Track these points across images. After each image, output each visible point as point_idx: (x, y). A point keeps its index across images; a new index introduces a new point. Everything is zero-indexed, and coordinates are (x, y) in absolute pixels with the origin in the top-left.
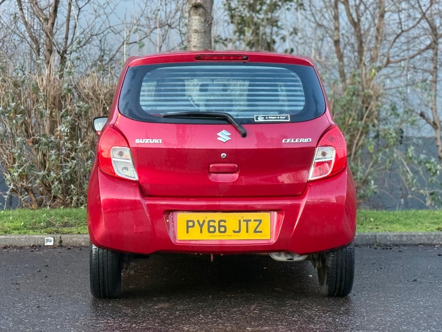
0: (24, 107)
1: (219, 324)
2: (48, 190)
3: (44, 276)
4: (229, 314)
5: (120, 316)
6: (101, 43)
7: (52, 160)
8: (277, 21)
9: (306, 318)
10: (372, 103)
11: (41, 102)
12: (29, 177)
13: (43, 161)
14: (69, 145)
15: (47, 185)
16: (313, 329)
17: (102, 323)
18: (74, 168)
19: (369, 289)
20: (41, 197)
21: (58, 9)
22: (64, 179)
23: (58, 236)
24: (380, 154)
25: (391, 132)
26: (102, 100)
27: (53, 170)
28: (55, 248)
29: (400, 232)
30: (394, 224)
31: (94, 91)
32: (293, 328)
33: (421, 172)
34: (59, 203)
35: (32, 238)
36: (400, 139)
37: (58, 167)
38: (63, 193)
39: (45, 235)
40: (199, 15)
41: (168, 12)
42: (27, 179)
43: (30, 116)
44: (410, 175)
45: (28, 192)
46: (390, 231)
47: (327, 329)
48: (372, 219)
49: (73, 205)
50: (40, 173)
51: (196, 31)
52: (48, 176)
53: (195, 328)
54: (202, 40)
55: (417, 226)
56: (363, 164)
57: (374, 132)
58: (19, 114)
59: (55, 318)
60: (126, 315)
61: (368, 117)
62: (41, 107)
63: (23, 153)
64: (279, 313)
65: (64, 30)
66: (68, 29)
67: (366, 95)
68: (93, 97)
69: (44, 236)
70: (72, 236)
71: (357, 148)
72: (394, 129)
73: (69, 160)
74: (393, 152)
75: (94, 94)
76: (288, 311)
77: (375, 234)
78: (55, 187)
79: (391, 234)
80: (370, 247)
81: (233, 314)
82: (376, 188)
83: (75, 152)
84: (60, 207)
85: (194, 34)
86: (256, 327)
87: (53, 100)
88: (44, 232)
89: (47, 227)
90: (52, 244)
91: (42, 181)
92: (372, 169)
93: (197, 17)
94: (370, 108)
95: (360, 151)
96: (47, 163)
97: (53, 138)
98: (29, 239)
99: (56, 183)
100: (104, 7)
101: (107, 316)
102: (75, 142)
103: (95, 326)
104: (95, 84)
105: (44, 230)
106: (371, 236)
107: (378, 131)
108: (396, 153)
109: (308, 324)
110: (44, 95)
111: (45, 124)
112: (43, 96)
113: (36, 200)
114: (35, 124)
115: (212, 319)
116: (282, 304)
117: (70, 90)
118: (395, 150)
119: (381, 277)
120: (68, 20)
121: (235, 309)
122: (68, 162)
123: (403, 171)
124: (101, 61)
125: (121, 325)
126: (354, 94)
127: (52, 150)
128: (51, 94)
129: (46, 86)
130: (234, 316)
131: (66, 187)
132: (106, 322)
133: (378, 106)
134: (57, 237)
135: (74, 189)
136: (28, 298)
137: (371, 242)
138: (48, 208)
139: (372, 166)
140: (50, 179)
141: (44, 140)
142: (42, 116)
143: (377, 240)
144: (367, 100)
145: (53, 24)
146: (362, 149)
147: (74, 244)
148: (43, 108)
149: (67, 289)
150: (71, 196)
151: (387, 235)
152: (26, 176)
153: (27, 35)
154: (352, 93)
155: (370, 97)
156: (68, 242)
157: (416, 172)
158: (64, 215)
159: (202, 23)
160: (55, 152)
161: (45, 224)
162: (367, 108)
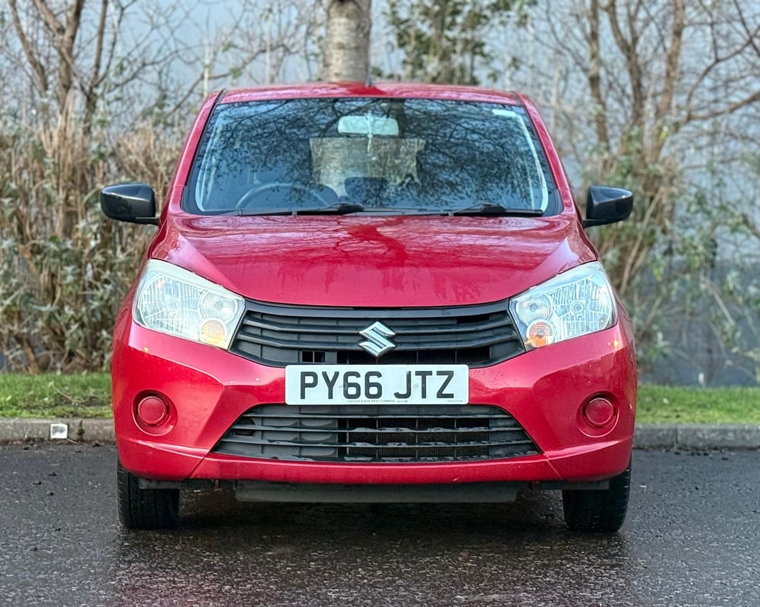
0: (16, 184)
1: (399, 586)
2: (59, 341)
3: (48, 492)
4: (416, 568)
5: (198, 570)
6: (160, 77)
7: (68, 285)
8: (481, 45)
9: (571, 577)
10: (662, 189)
11: (49, 176)
12: (22, 315)
13: (50, 287)
14: (99, 258)
15: (58, 331)
16: (590, 600)
17: (163, 582)
18: (108, 301)
19: (683, 526)
20: (45, 352)
21: (84, 12)
22: (90, 321)
23: (77, 421)
24: (675, 284)
25: (695, 243)
26: (162, 176)
27: (68, 303)
28: (70, 443)
29: (722, 424)
30: (709, 409)
31: (147, 159)
32: (550, 596)
33: (750, 320)
34: (79, 364)
35: (27, 424)
36: (711, 256)
37: (78, 297)
38: (86, 347)
39: (52, 419)
40: (348, 16)
41: (284, 25)
42: (20, 319)
43: (27, 203)
44: (730, 324)
45: (22, 344)
46: (703, 422)
47: (617, 600)
48: (666, 401)
49: (104, 368)
50: (43, 309)
51: (341, 46)
52: (60, 314)
53: (352, 594)
54: (352, 63)
55: (751, 414)
56: (643, 301)
57: (664, 242)
58: (7, 197)
59: (67, 571)
60: (210, 567)
61: (654, 215)
62: (48, 186)
63: (13, 271)
64: (517, 569)
65: (92, 50)
66: (100, 50)
67: (651, 175)
68: (146, 169)
69: (49, 422)
70: (104, 422)
71: (633, 272)
72: (702, 238)
73: (99, 284)
74: (698, 280)
75: (146, 163)
76: (533, 565)
77: (674, 427)
78: (71, 334)
79: (706, 428)
80: (667, 451)
81: (424, 569)
82: (666, 347)
83: (111, 270)
84: (79, 373)
85: (338, 51)
86: (474, 593)
87: (70, 173)
88: (50, 414)
89: (56, 405)
90: (64, 435)
91: (48, 322)
92: (660, 312)
93: (343, 20)
94: (657, 197)
95: (638, 278)
96: (59, 290)
97: (69, 244)
98: (21, 426)
99: (74, 327)
100: (167, 14)
101: (173, 569)
102: (110, 252)
103: (149, 588)
104: (149, 146)
105: (51, 410)
106: (668, 430)
107: (671, 242)
108: (704, 282)
109: (578, 589)
110: (54, 163)
111: (54, 218)
112: (52, 166)
113: (37, 360)
114: (36, 219)
115: (383, 578)
116: (517, 551)
117: (102, 156)
118: (702, 278)
119: (700, 503)
120: (101, 33)
121: (427, 559)
122: (97, 288)
123: (717, 317)
124: (161, 106)
125: (200, 586)
126: (628, 172)
127: (68, 265)
128: (67, 164)
129: (59, 147)
130: (427, 573)
131: (91, 334)
132: (170, 581)
133: (672, 195)
134: (74, 424)
135: (108, 339)
136: (15, 533)
137: (668, 442)
138: (59, 373)
139: (659, 307)
140: (63, 320)
141: (53, 246)
142: (50, 202)
143: (679, 438)
144: (652, 183)
145: (73, 38)
146: (642, 275)
147: (106, 438)
148: (53, 188)
149: (92, 516)
150: (101, 352)
151: (699, 430)
152: (19, 313)
153: (25, 59)
154: (624, 171)
155: (658, 177)
156: (94, 433)
157: (739, 319)
158: (89, 384)
159: (351, 30)
160: (74, 270)
161: (53, 400)
162: (652, 199)
